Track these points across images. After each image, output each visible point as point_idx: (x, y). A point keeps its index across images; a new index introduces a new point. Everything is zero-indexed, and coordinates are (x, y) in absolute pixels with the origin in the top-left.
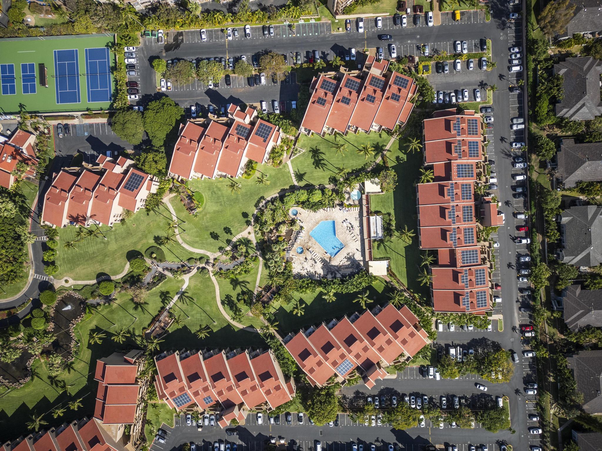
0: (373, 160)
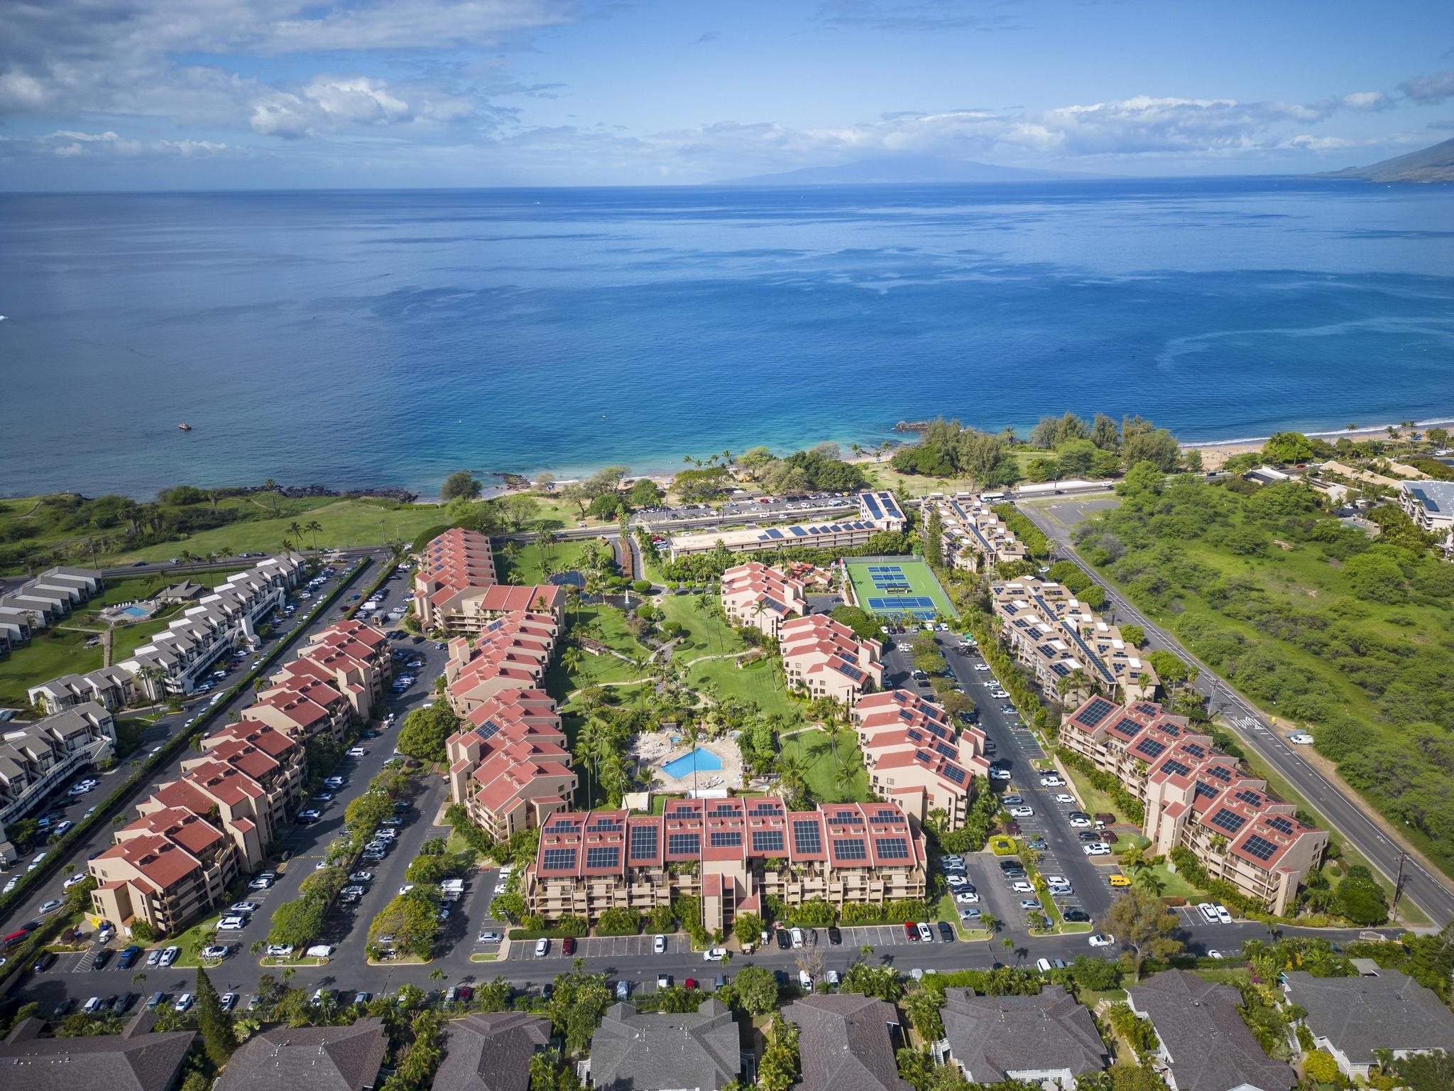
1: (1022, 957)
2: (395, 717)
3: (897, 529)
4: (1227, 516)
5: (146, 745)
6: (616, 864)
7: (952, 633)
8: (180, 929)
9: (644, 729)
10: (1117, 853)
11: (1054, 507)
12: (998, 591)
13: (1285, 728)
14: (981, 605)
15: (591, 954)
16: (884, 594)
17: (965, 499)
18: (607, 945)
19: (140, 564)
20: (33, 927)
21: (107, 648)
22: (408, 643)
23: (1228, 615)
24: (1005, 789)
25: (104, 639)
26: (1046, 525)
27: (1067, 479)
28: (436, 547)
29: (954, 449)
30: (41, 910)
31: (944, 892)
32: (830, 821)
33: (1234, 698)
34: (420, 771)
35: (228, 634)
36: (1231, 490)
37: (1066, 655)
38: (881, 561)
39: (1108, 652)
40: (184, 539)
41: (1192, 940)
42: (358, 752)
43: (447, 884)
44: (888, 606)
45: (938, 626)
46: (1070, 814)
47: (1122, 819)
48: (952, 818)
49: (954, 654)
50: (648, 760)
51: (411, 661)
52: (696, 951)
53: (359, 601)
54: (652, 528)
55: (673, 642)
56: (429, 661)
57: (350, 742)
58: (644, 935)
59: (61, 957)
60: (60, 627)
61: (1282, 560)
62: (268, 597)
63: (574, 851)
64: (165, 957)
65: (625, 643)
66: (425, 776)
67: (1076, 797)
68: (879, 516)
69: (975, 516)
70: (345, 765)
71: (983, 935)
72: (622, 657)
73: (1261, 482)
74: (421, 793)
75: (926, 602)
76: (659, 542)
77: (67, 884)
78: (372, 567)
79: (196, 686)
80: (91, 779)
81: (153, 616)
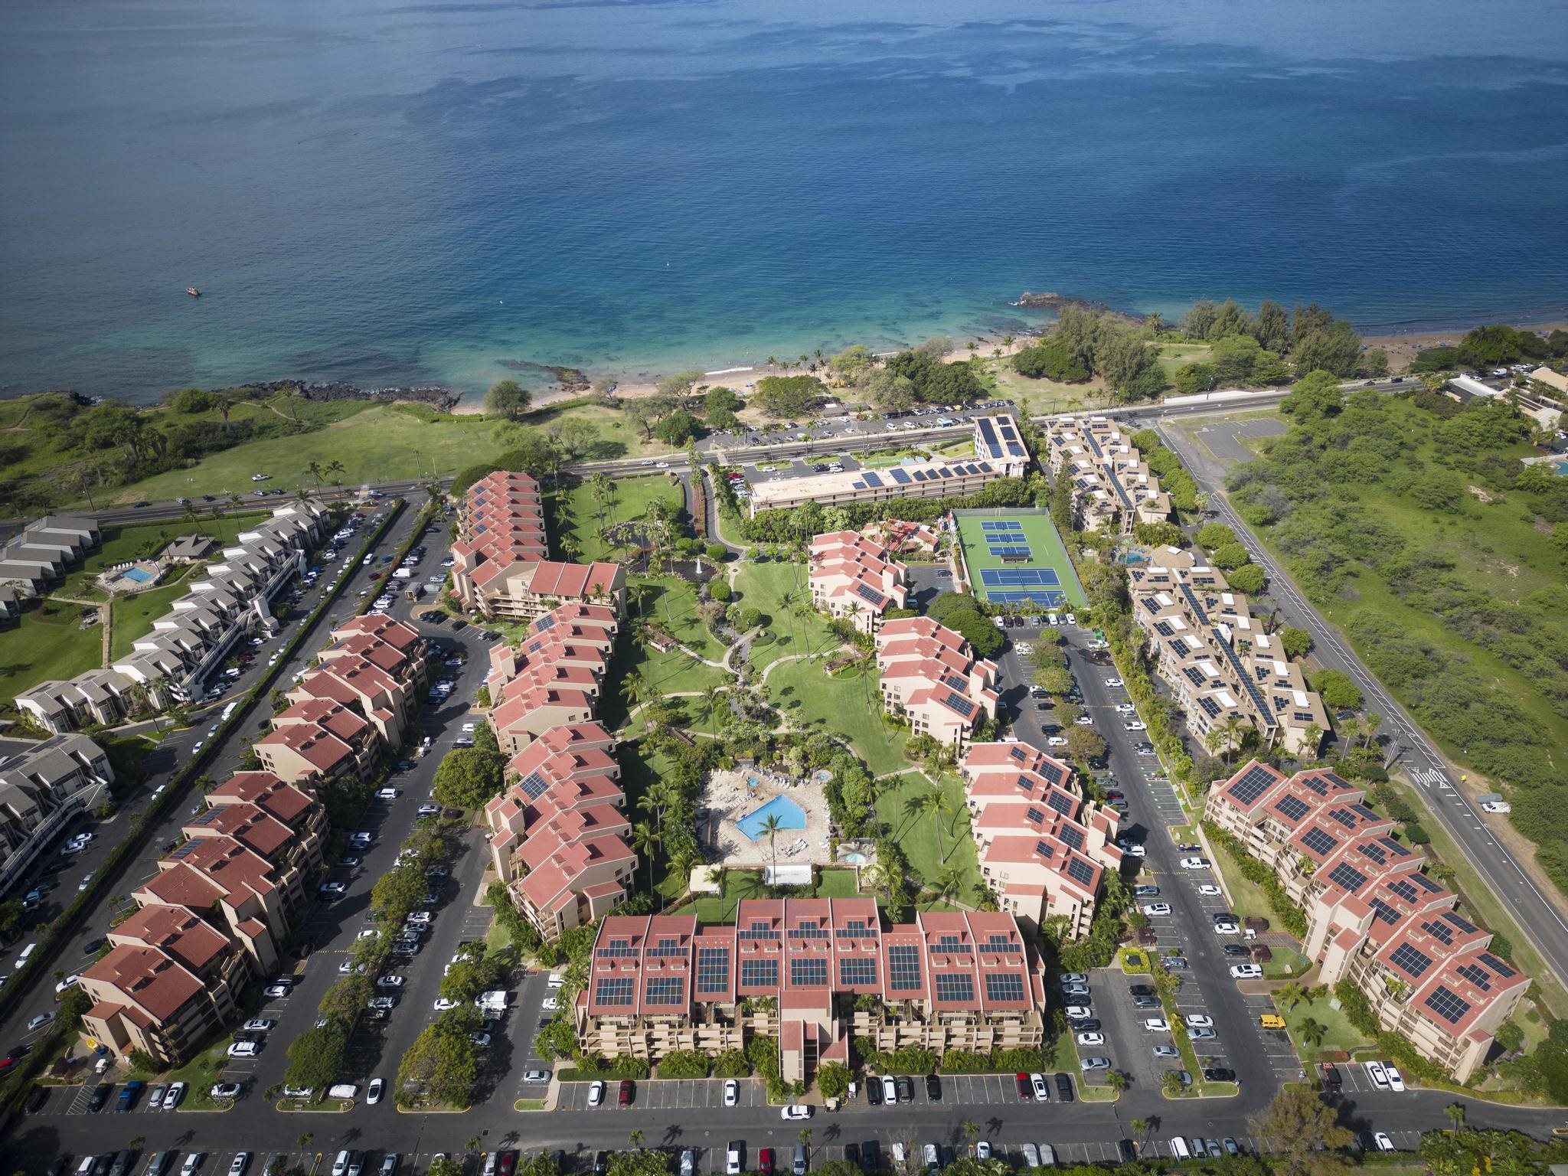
0: (927, 882)
1: (1154, 1129)
2: (432, 742)
3: (1017, 472)
4: (1413, 449)
5: (149, 779)
6: (680, 1001)
7: (1079, 628)
8: (186, 1058)
9: (716, 767)
10: (1270, 977)
11: (1205, 430)
12: (1138, 576)
13: (1477, 787)
14: (1116, 595)
15: (652, 1104)
16: (1000, 564)
17: (1100, 426)
18: (670, 1090)
19: (142, 504)
20: (21, 1051)
21: (106, 629)
22: (446, 628)
23: (1412, 606)
24: (1138, 872)
25: (103, 617)
26: (1194, 458)
27: (1223, 389)
28: (477, 497)
29: (1090, 349)
30: (31, 1027)
31: (1064, 1029)
32: (932, 949)
33: (1416, 739)
34: (460, 823)
35: (241, 618)
36: (1420, 406)
37: (1217, 684)
38: (999, 514)
39: (1268, 679)
40: (192, 466)
41: (1356, 1114)
42: (388, 793)
43: (488, 997)
44: (1005, 582)
45: (1064, 618)
46: (1215, 916)
47: (1277, 927)
48: (1075, 923)
49: (1080, 659)
50: (721, 812)
51: (450, 657)
52: (772, 1104)
53: (391, 565)
54: (730, 457)
55: (751, 634)
56: (472, 656)
57: (379, 780)
58: (712, 1078)
59: (54, 1092)
60: (52, 597)
61: (1479, 518)
62: (286, 564)
63: (631, 982)
64: (169, 1100)
65: (695, 635)
66: (465, 831)
67: (1222, 888)
68: (997, 453)
69: (1112, 452)
70: (372, 813)
71: (1108, 1095)
72: (693, 654)
73: (1457, 398)
74: (461, 856)
75: (1049, 577)
76: (737, 480)
77: (60, 987)
78: (406, 513)
79: (206, 690)
80: (86, 831)
81: (158, 583)
